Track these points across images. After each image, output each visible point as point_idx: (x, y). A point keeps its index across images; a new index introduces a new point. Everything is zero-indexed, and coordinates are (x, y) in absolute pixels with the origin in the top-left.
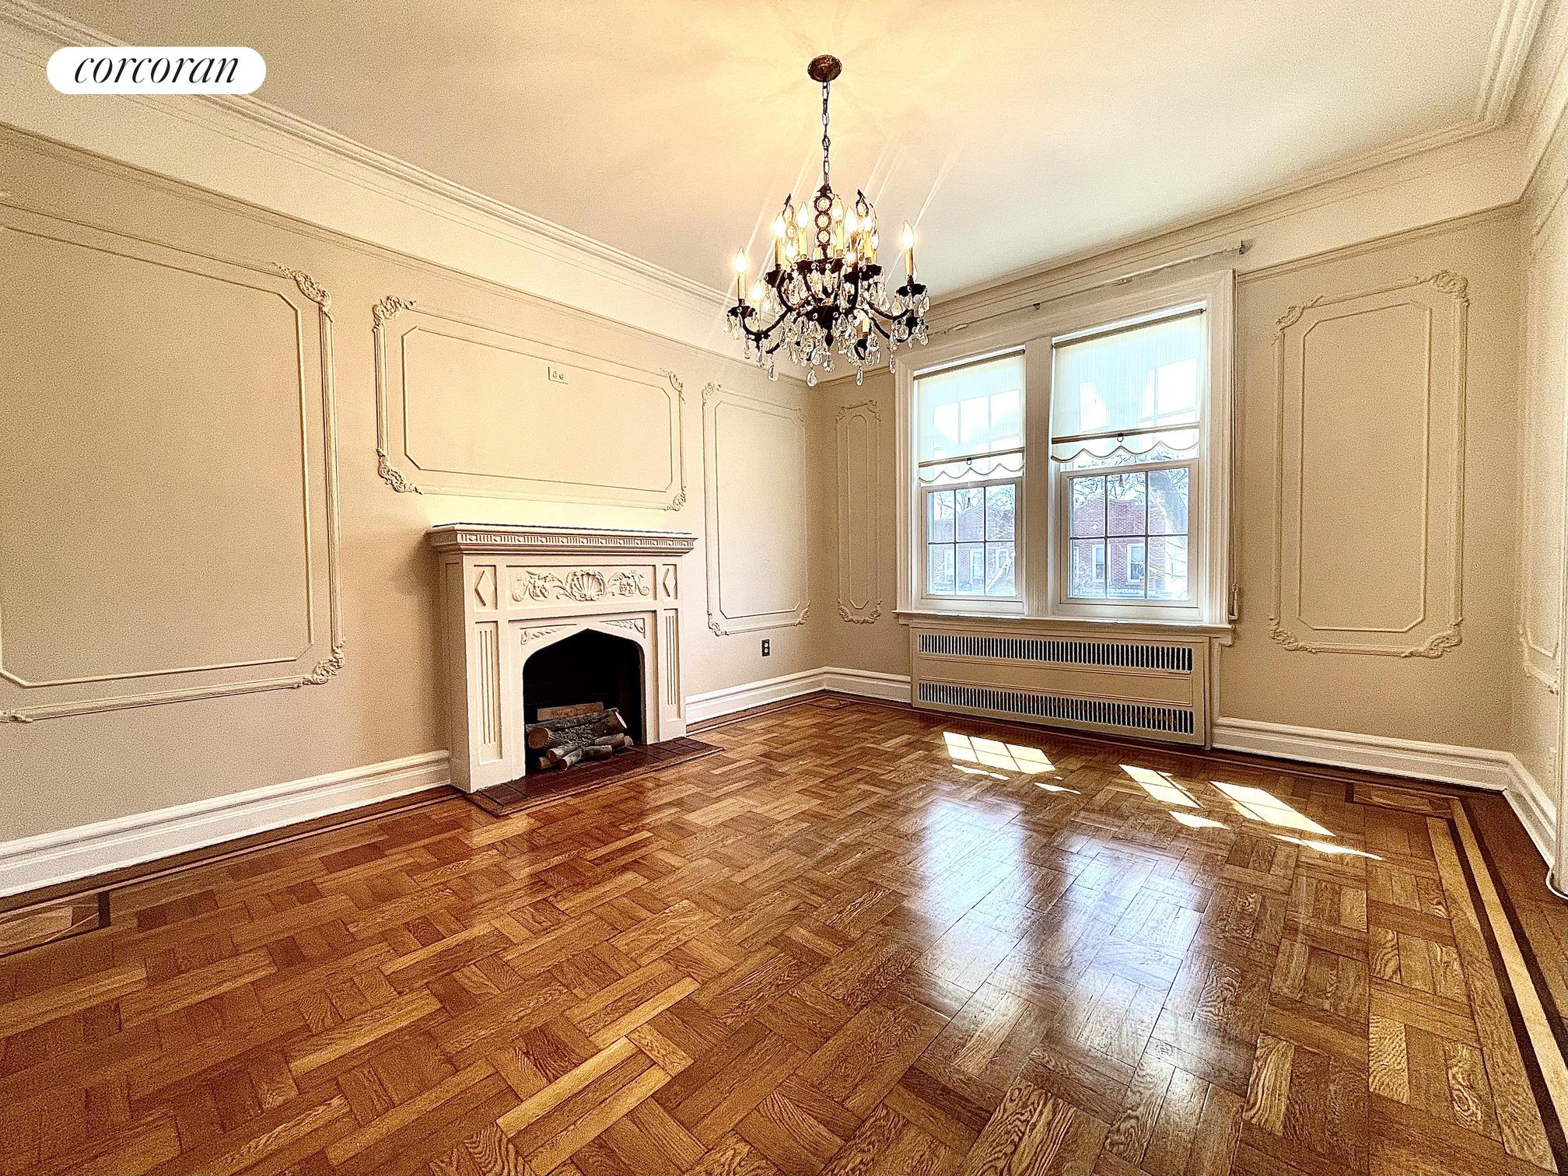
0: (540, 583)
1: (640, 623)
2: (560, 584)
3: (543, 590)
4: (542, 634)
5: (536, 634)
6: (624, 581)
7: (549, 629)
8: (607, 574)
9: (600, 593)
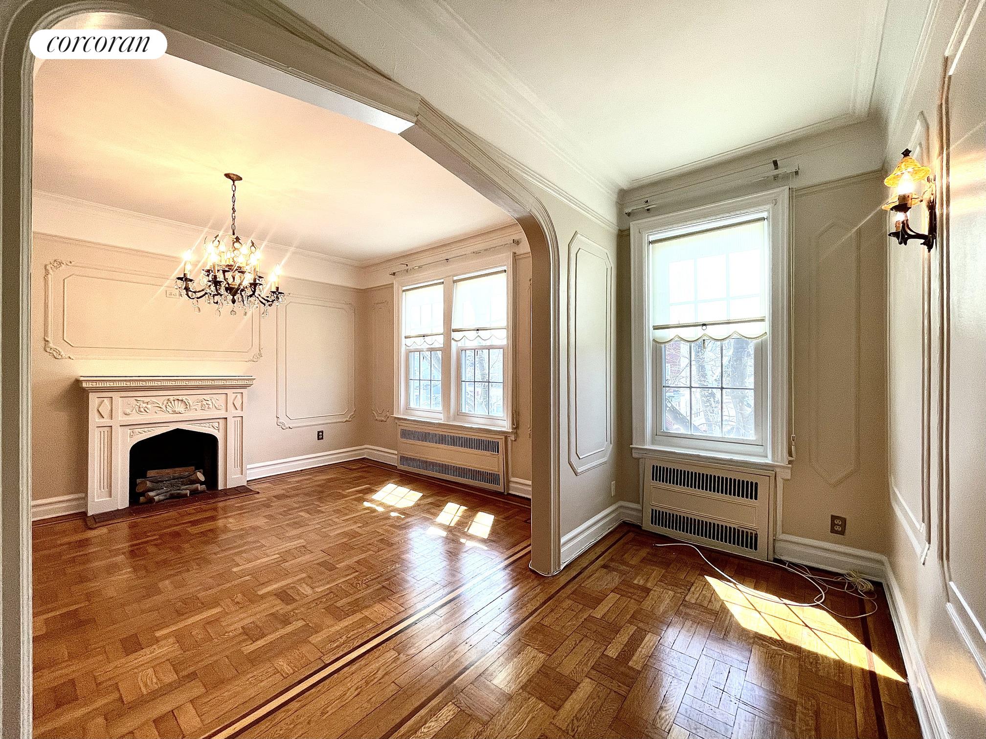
0: (144, 405)
1: (216, 425)
2: (158, 405)
3: (146, 409)
4: (145, 432)
5: (141, 432)
6: (204, 402)
7: (150, 429)
8: (191, 400)
9: (186, 409)
